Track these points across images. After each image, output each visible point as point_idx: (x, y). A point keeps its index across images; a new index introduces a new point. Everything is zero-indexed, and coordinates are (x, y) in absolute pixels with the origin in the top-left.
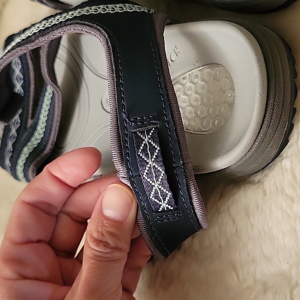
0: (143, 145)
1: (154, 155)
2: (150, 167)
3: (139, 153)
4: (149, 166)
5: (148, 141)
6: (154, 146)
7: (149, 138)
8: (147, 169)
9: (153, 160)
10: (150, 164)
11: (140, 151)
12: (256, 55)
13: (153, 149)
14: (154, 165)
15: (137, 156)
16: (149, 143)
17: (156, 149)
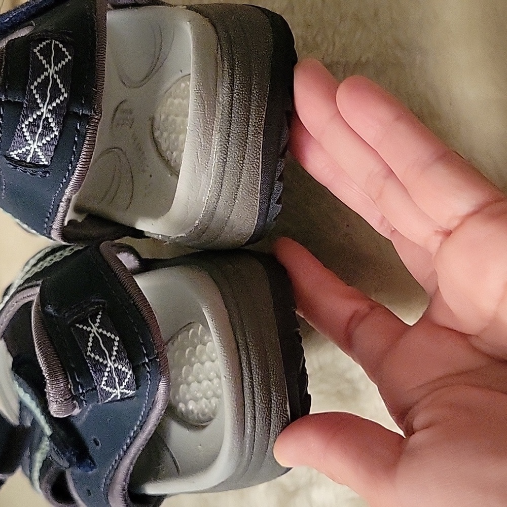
0: (91, 340)
1: (113, 350)
2: (110, 371)
3: (88, 354)
4: (108, 369)
5: (97, 332)
6: (110, 337)
7: (97, 327)
8: (106, 374)
9: (113, 358)
10: (109, 365)
11: (89, 349)
12: (212, 321)
13: (109, 342)
14: (116, 366)
15: (86, 358)
16: (101, 334)
17: (114, 340)
